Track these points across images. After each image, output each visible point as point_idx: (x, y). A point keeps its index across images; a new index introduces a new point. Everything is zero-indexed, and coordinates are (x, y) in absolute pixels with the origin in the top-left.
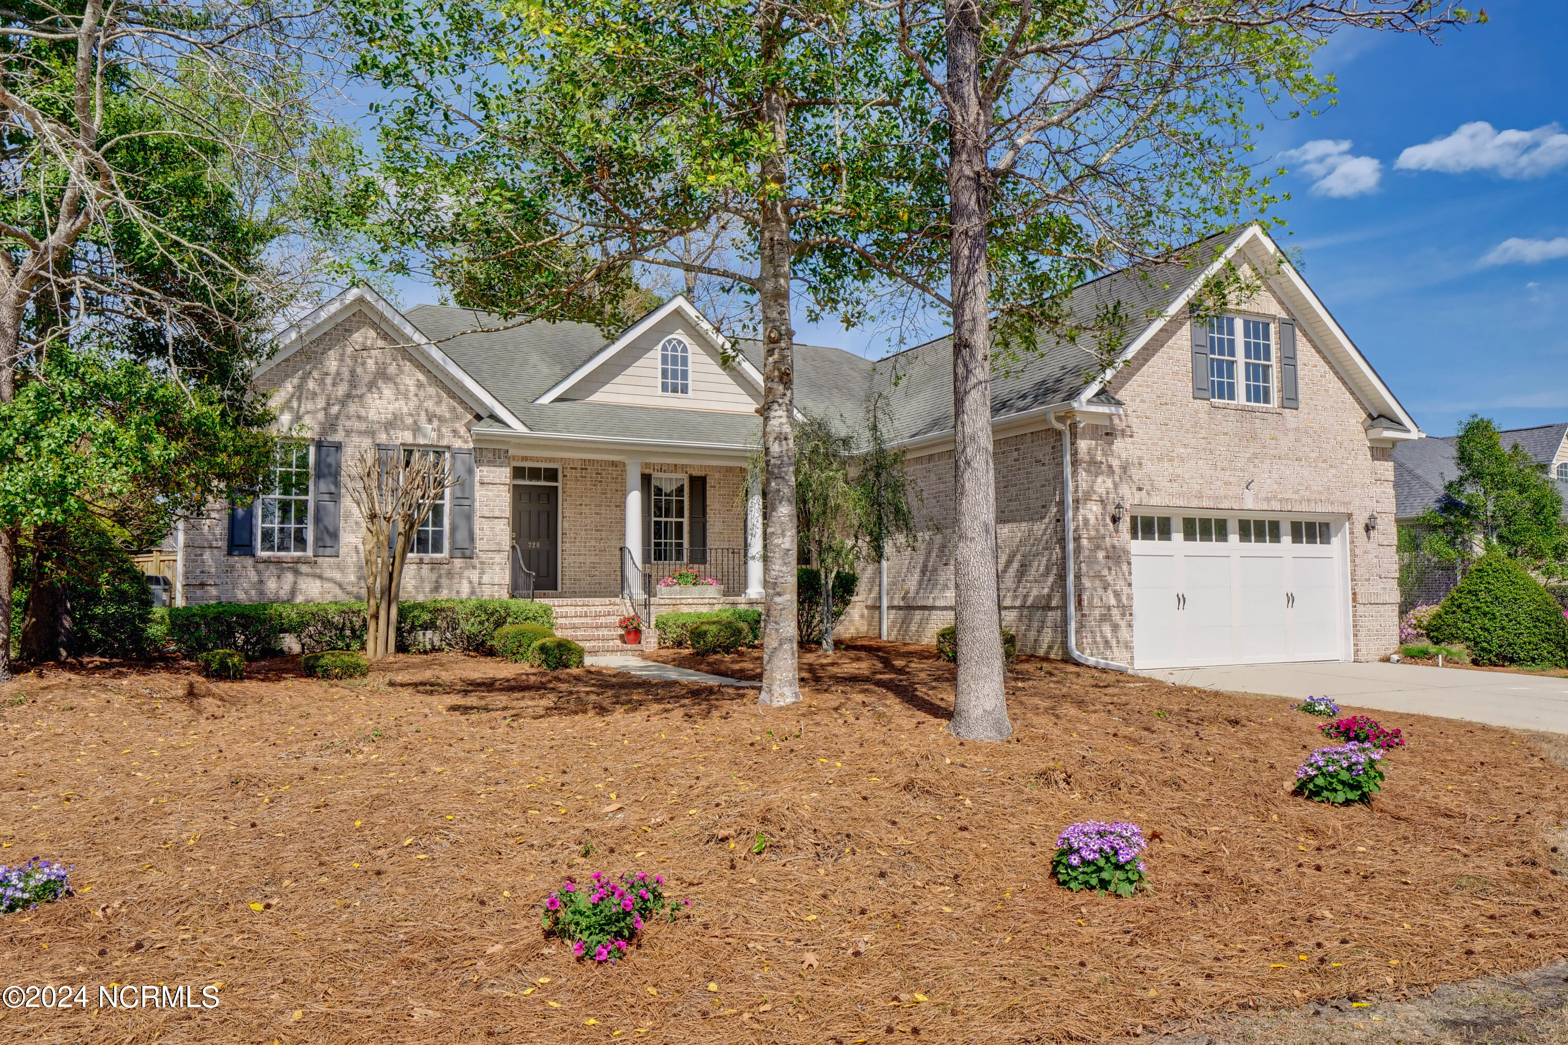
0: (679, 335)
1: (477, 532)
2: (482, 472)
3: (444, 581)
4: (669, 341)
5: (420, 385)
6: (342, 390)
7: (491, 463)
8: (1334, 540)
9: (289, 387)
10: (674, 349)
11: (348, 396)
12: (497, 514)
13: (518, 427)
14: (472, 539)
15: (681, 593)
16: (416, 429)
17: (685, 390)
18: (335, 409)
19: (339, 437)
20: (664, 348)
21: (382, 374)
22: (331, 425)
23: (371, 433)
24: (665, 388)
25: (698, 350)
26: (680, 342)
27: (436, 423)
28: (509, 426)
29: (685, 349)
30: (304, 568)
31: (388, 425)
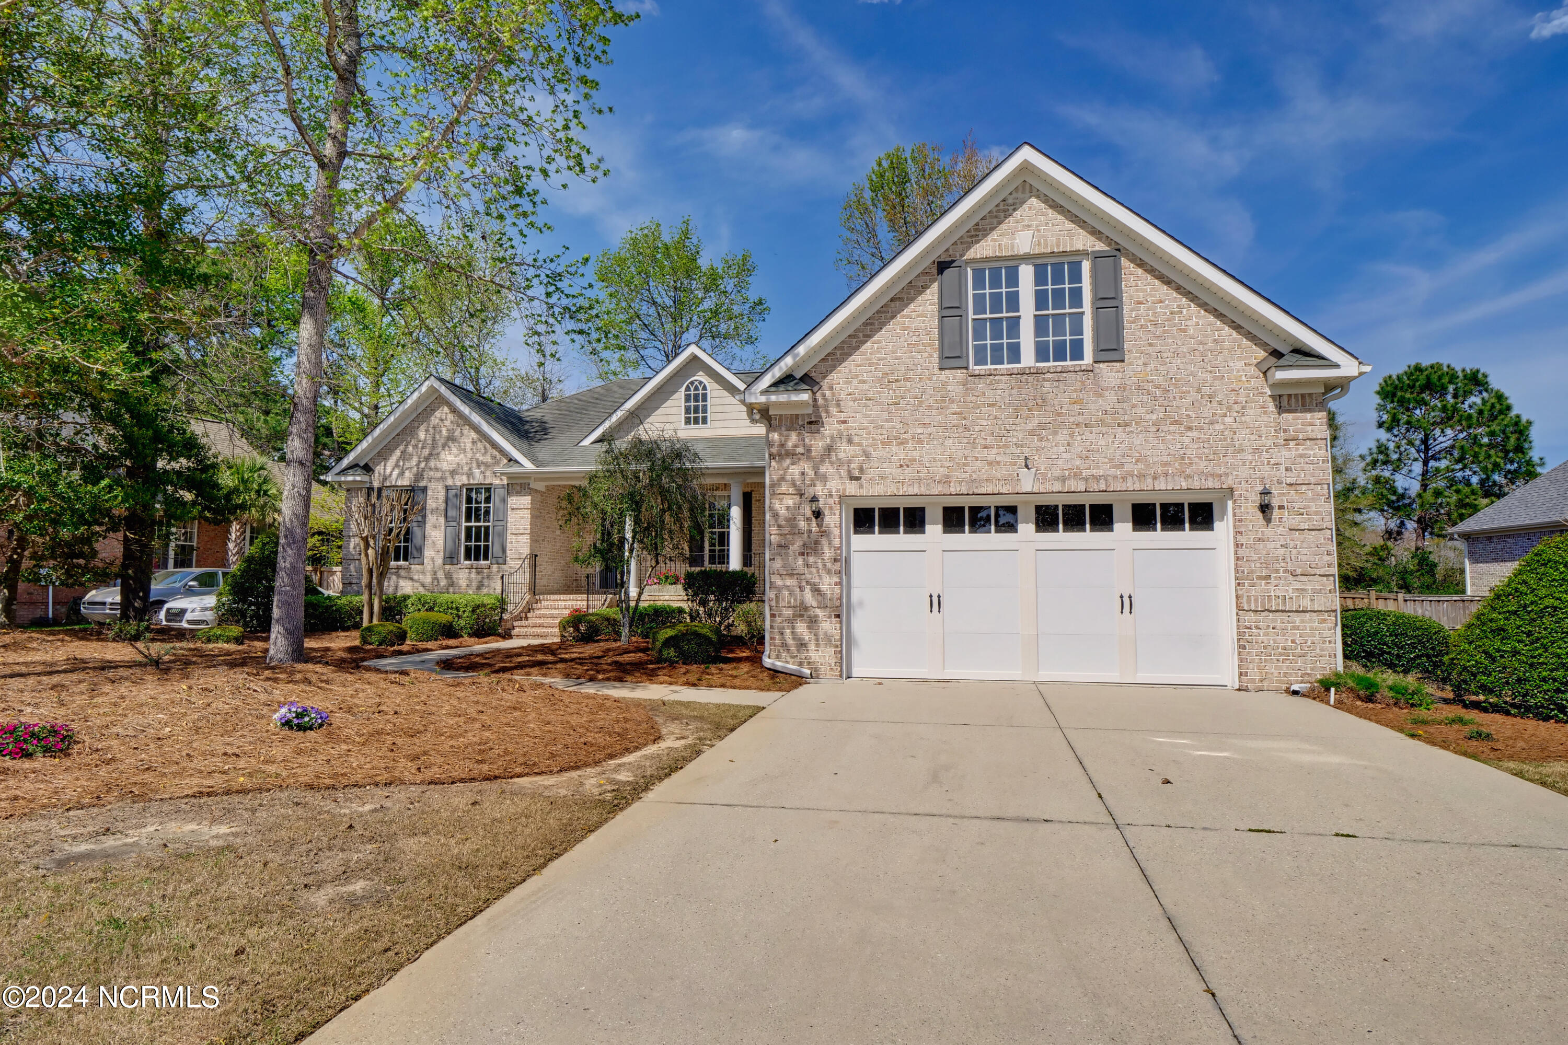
0: (701, 377)
1: (509, 546)
2: (514, 501)
3: (486, 581)
4: (692, 383)
5: (474, 442)
6: (426, 452)
7: (518, 494)
8: (1217, 525)
9: (398, 453)
10: (696, 389)
11: (431, 455)
12: (522, 531)
13: (529, 465)
14: (504, 550)
16: (470, 474)
17: (705, 421)
18: (423, 465)
19: (423, 484)
20: (688, 389)
21: (451, 438)
22: (419, 476)
23: (443, 479)
24: (688, 421)
25: (717, 386)
26: (701, 383)
27: (483, 469)
28: (521, 467)
29: (705, 388)
30: (403, 573)
31: (453, 473)
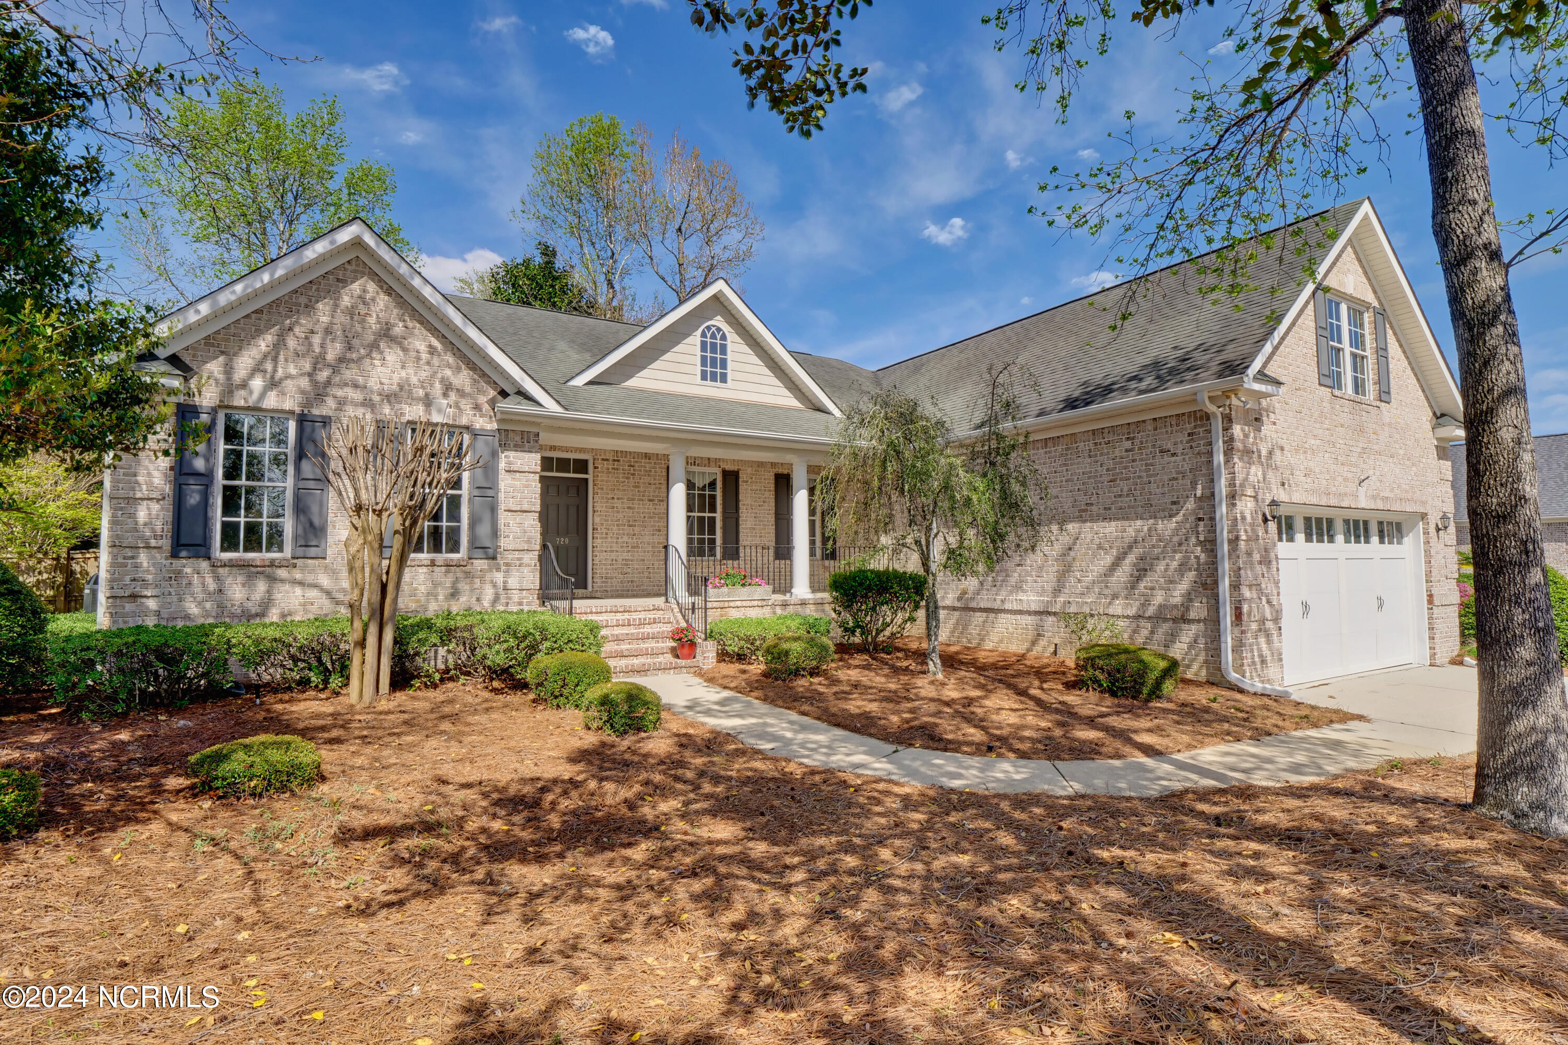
0: (718, 321)
1: (501, 525)
2: (507, 459)
3: (463, 586)
4: (708, 328)
5: (432, 350)
6: (333, 352)
7: (518, 447)
8: (1405, 540)
9: (264, 343)
10: (713, 336)
11: (341, 360)
12: (526, 507)
13: (551, 406)
14: (495, 533)
15: (729, 595)
16: (428, 402)
17: (724, 379)
18: (323, 375)
19: (327, 408)
20: (703, 335)
21: (386, 334)
22: (319, 393)
23: (368, 403)
24: (704, 377)
25: (737, 339)
26: (719, 329)
27: (453, 396)
28: (541, 405)
29: (724, 337)
30: (282, 573)
31: (390, 398)
